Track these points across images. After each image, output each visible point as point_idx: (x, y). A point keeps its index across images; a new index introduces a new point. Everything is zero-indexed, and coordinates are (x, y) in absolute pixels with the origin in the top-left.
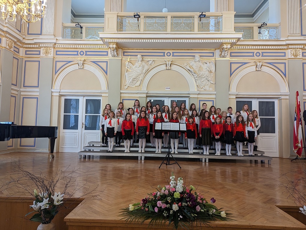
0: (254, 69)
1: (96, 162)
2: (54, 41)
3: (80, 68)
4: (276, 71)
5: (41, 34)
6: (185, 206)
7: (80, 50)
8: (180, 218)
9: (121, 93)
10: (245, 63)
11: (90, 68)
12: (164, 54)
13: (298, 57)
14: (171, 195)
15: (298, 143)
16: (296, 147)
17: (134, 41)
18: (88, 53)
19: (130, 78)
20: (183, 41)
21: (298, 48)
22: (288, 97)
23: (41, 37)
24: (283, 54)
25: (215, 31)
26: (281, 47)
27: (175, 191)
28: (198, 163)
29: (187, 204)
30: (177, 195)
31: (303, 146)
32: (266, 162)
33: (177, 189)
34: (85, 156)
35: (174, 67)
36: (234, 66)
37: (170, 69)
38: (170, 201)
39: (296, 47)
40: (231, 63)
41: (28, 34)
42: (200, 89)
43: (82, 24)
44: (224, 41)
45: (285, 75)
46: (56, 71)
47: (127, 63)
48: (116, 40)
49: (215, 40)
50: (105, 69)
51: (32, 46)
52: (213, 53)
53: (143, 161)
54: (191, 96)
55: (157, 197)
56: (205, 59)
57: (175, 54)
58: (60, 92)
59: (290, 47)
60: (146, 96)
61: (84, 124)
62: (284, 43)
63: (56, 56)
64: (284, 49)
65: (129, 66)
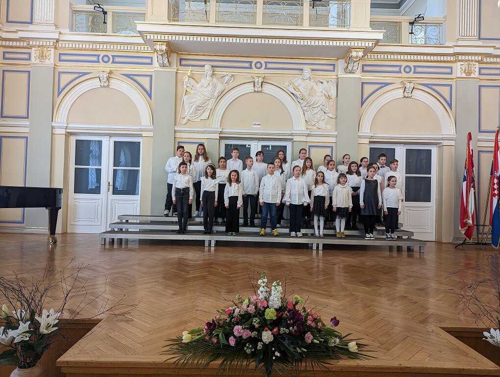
0: (399, 93)
1: (131, 250)
2: (56, 36)
3: (102, 85)
4: (436, 98)
5: (31, 23)
6: (285, 333)
7: (102, 54)
8: (276, 357)
9: (175, 132)
10: (387, 84)
11: (120, 85)
12: (251, 65)
13: (472, 76)
14: (260, 313)
15: (467, 218)
16: (464, 225)
17: (199, 40)
18: (117, 59)
19: (191, 104)
20: (283, 43)
21: (472, 61)
22: (453, 143)
23: (31, 27)
24: (448, 70)
25: (338, 26)
26: (445, 58)
27: (268, 307)
28: (305, 251)
29: (289, 330)
30: (270, 314)
31: (475, 224)
32: (416, 248)
33: (270, 303)
34: (113, 239)
35: (267, 88)
36: (368, 89)
37: (261, 92)
38: (257, 326)
39: (470, 58)
40: (363, 83)
41: (8, 21)
42: (311, 127)
43: (105, 7)
44: (352, 44)
45: (450, 106)
46: (59, 91)
47: (186, 79)
48: (166, 36)
49: (338, 42)
50: (148, 88)
51: (15, 44)
52: (334, 65)
53: (213, 249)
54: (296, 138)
55: (234, 318)
56: (320, 76)
57: (269, 66)
58: (66, 128)
59: (460, 57)
60: (218, 138)
61: (111, 183)
62: (451, 51)
63: (59, 64)
64: (451, 62)
65: (190, 83)
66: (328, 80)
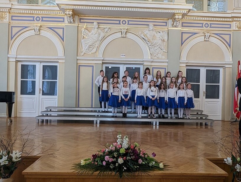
0: (202, 39)
2: (10, 6)
3: (36, 33)
4: (222, 41)
6: (129, 159)
7: (36, 16)
8: (125, 170)
9: (77, 60)
10: (195, 33)
11: (46, 34)
12: (120, 22)
16: (235, 111)
17: (90, 8)
18: (44, 19)
19: (86, 44)
22: (231, 66)
24: (229, 26)
25: (169, 1)
26: (227, 20)
27: (121, 148)
28: (149, 126)
29: (131, 158)
30: (122, 151)
32: (209, 124)
33: (123, 146)
34: (43, 120)
35: (129, 35)
36: (185, 36)
37: (125, 37)
38: (116, 156)
39: (240, 19)
40: (182, 33)
42: (153, 57)
44: (176, 12)
45: (230, 46)
46: (12, 37)
47: (83, 30)
50: (62, 35)
52: (166, 23)
53: (98, 125)
54: (145, 64)
55: (105, 153)
56: (159, 28)
57: (130, 23)
58: (16, 58)
59: (235, 19)
60: (101, 63)
61: (41, 89)
62: (230, 15)
63: (12, 22)
64: (230, 21)
65: (85, 32)
66: (163, 31)
